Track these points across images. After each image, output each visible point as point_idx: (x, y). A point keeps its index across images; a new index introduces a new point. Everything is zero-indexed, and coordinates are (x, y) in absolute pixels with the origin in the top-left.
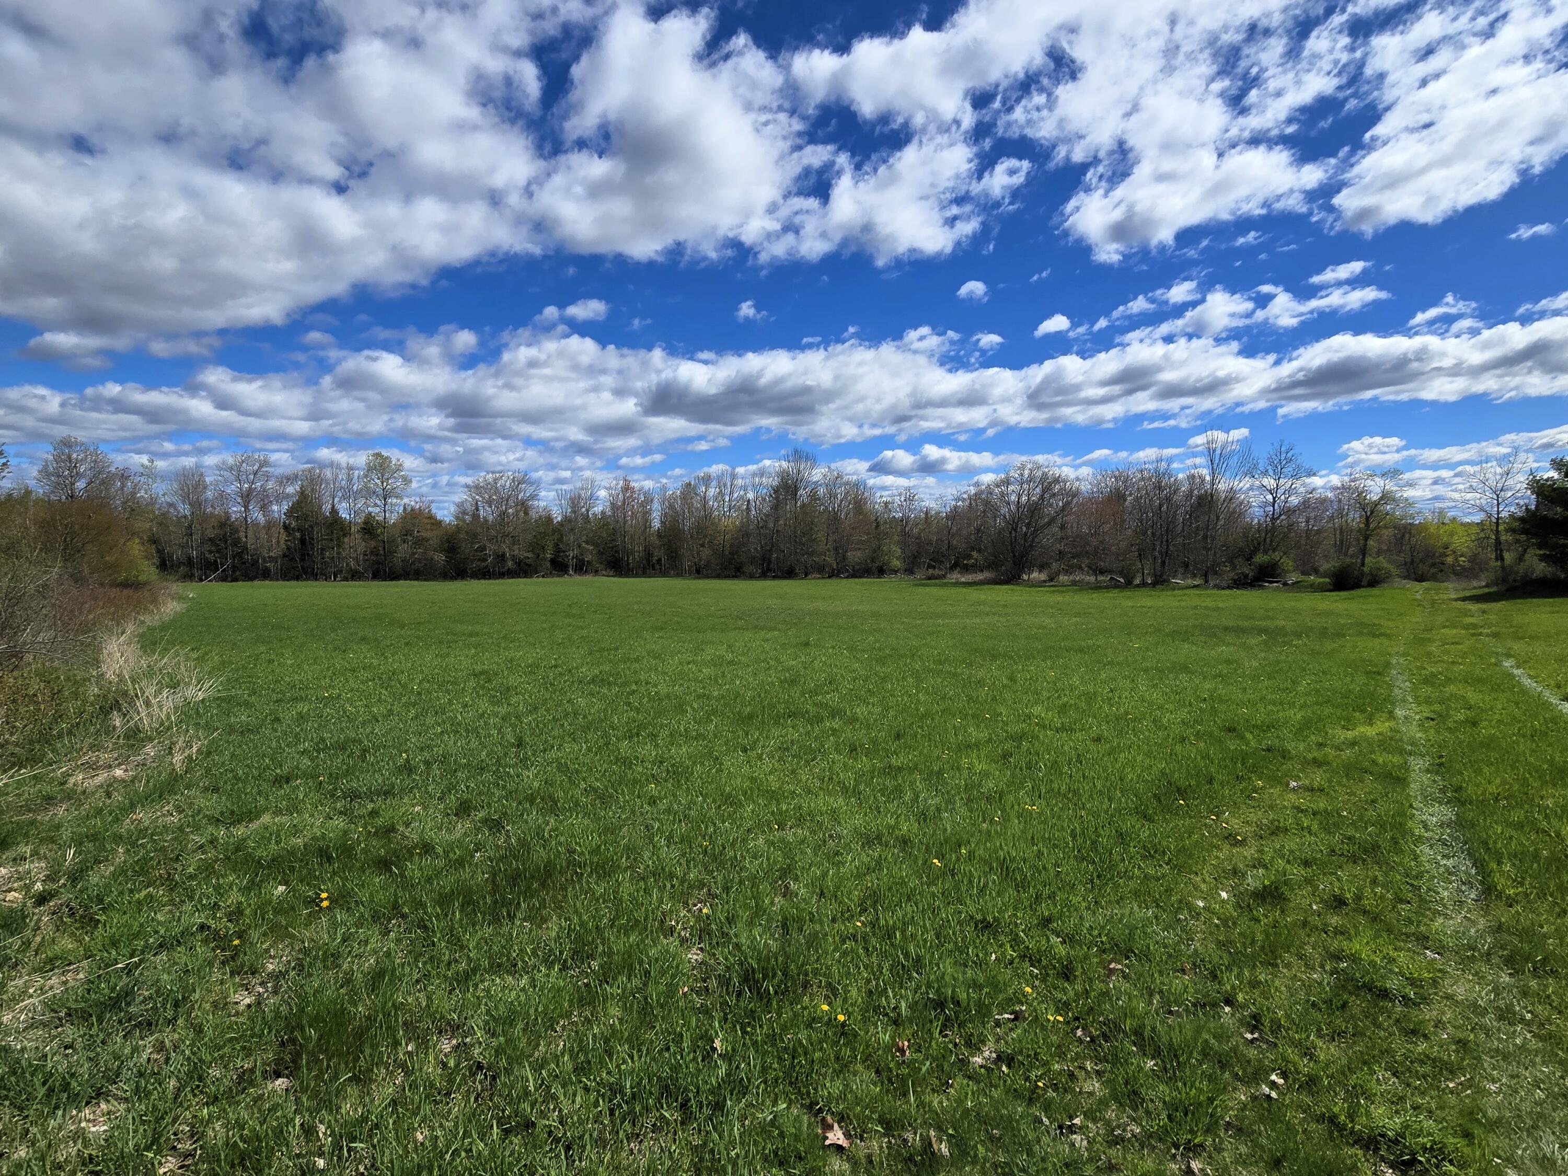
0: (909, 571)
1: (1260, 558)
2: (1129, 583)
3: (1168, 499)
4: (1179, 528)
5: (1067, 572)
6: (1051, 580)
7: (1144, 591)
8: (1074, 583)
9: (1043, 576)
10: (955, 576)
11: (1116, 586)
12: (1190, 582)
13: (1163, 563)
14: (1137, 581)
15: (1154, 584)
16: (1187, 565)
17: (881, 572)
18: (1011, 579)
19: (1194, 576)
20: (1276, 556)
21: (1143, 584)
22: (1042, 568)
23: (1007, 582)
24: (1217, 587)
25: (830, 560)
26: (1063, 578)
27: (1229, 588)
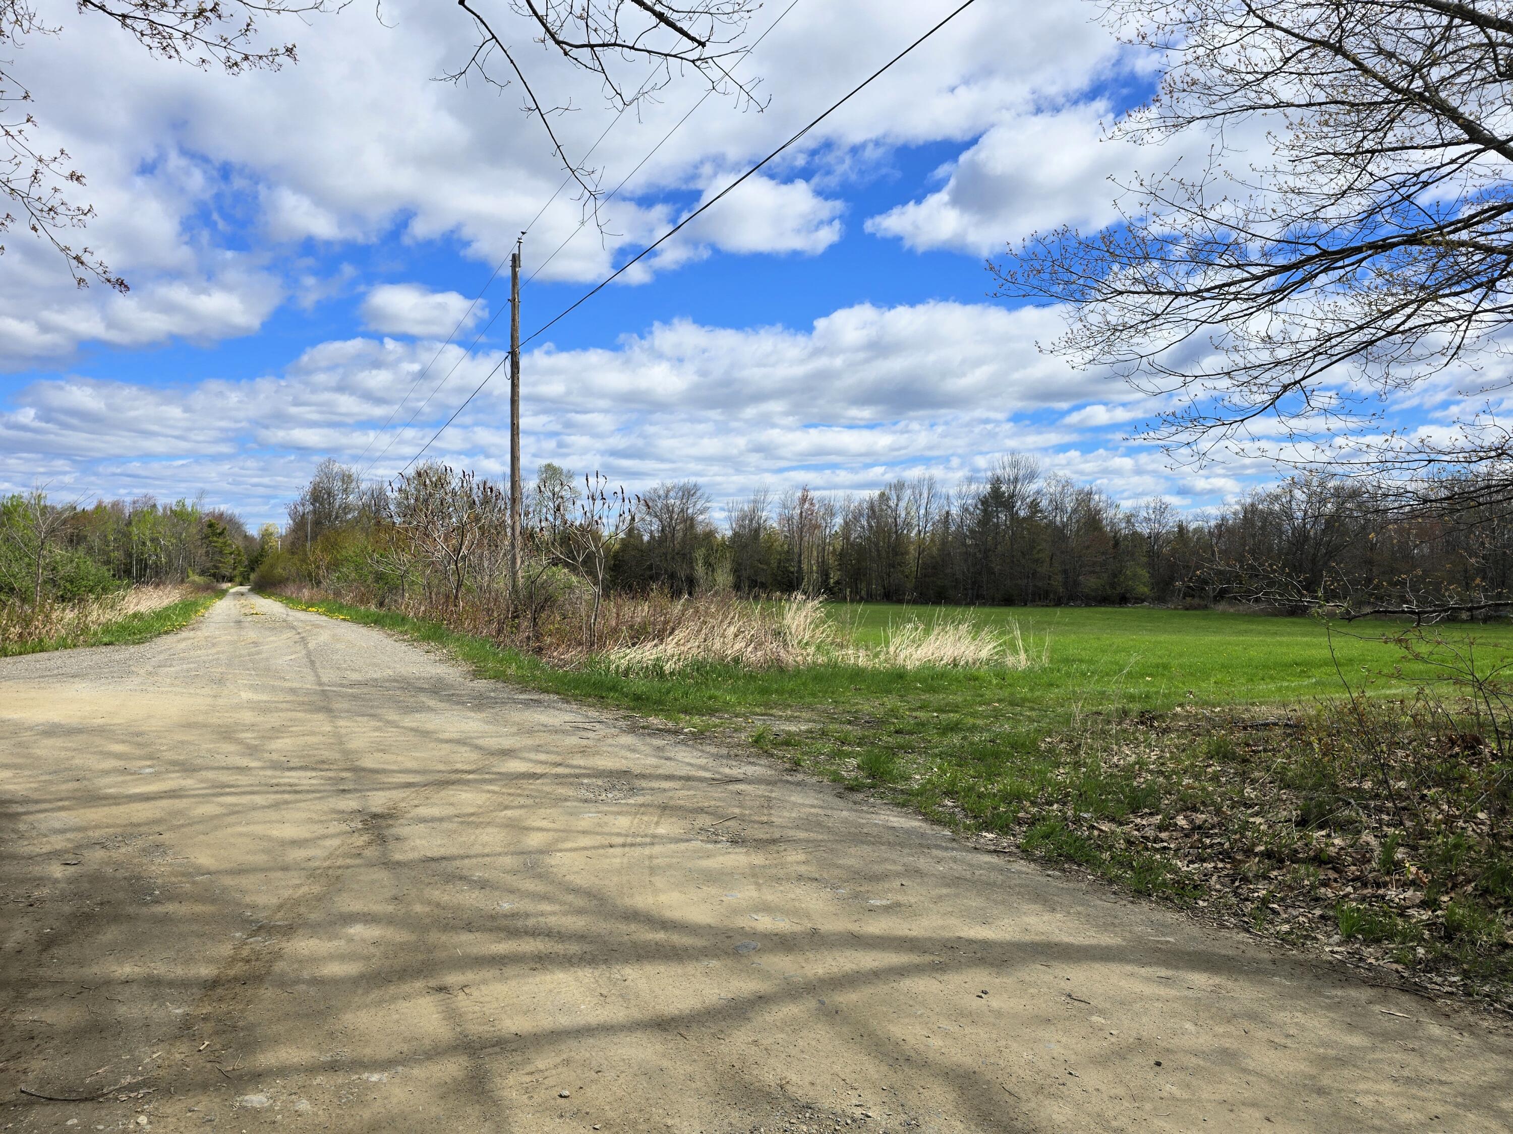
0: (1160, 599)
17: (1124, 600)
25: (1057, 584)
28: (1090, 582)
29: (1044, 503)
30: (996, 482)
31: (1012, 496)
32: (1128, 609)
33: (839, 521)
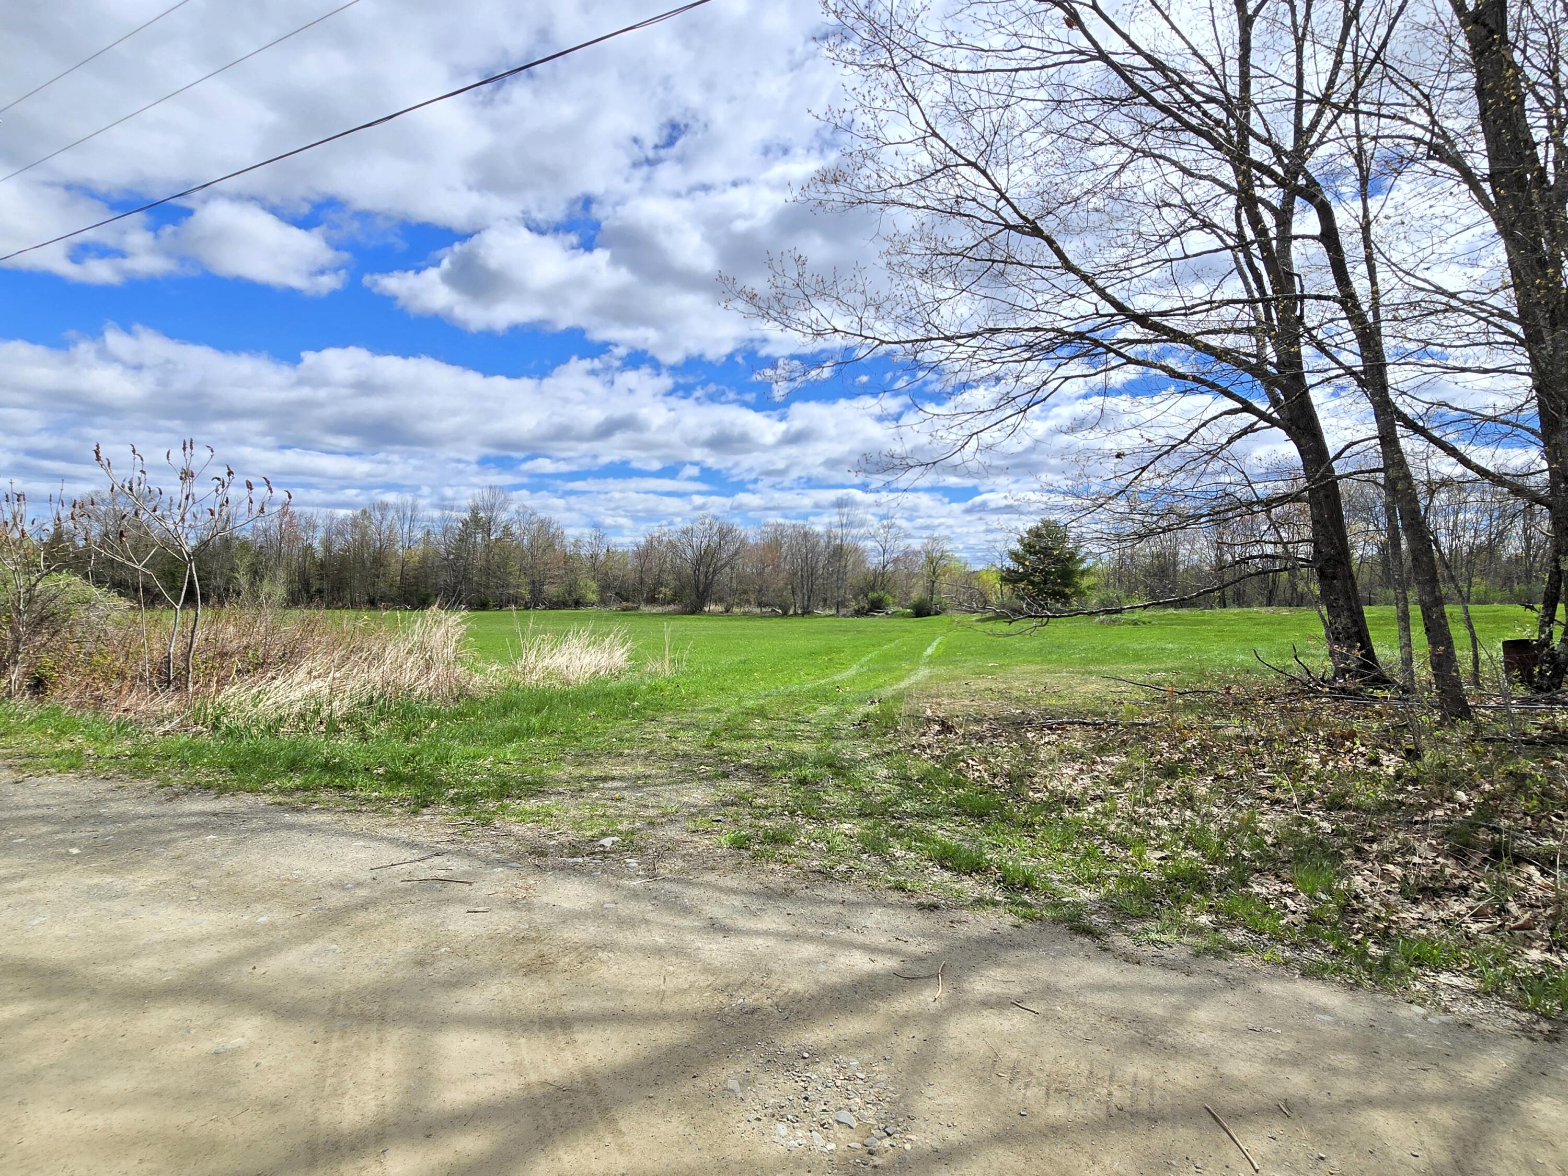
0: (603, 602)
1: (873, 595)
2: (785, 614)
3: (813, 550)
4: (820, 572)
5: (739, 605)
6: (727, 611)
7: (795, 619)
8: (745, 614)
9: (720, 608)
10: (645, 609)
11: (777, 615)
12: (828, 612)
13: (809, 598)
14: (791, 612)
15: (803, 614)
16: (825, 600)
17: (577, 604)
18: (695, 609)
19: (830, 608)
20: (882, 593)
21: (796, 614)
22: (719, 601)
23: (693, 613)
24: (844, 616)
25: (525, 592)
26: (736, 610)
27: (852, 616)
28: (551, 590)
29: (515, 529)
30: (475, 511)
31: (490, 520)
32: (582, 611)
33: (320, 534)
